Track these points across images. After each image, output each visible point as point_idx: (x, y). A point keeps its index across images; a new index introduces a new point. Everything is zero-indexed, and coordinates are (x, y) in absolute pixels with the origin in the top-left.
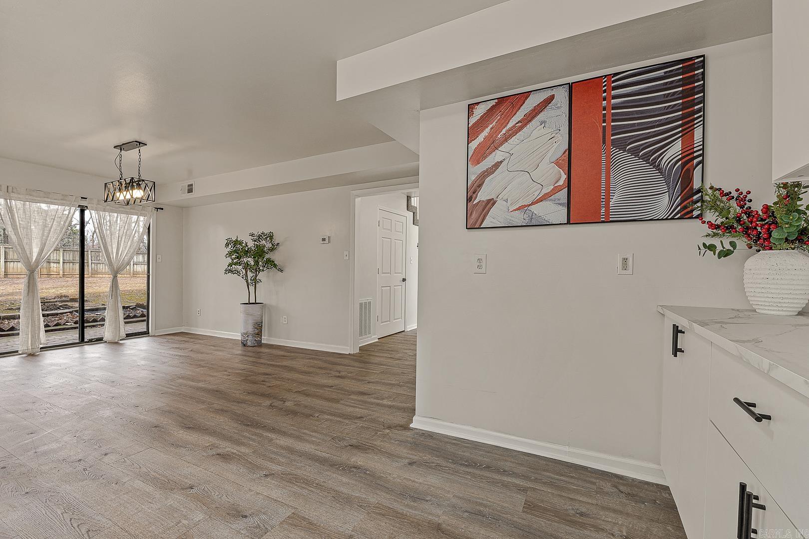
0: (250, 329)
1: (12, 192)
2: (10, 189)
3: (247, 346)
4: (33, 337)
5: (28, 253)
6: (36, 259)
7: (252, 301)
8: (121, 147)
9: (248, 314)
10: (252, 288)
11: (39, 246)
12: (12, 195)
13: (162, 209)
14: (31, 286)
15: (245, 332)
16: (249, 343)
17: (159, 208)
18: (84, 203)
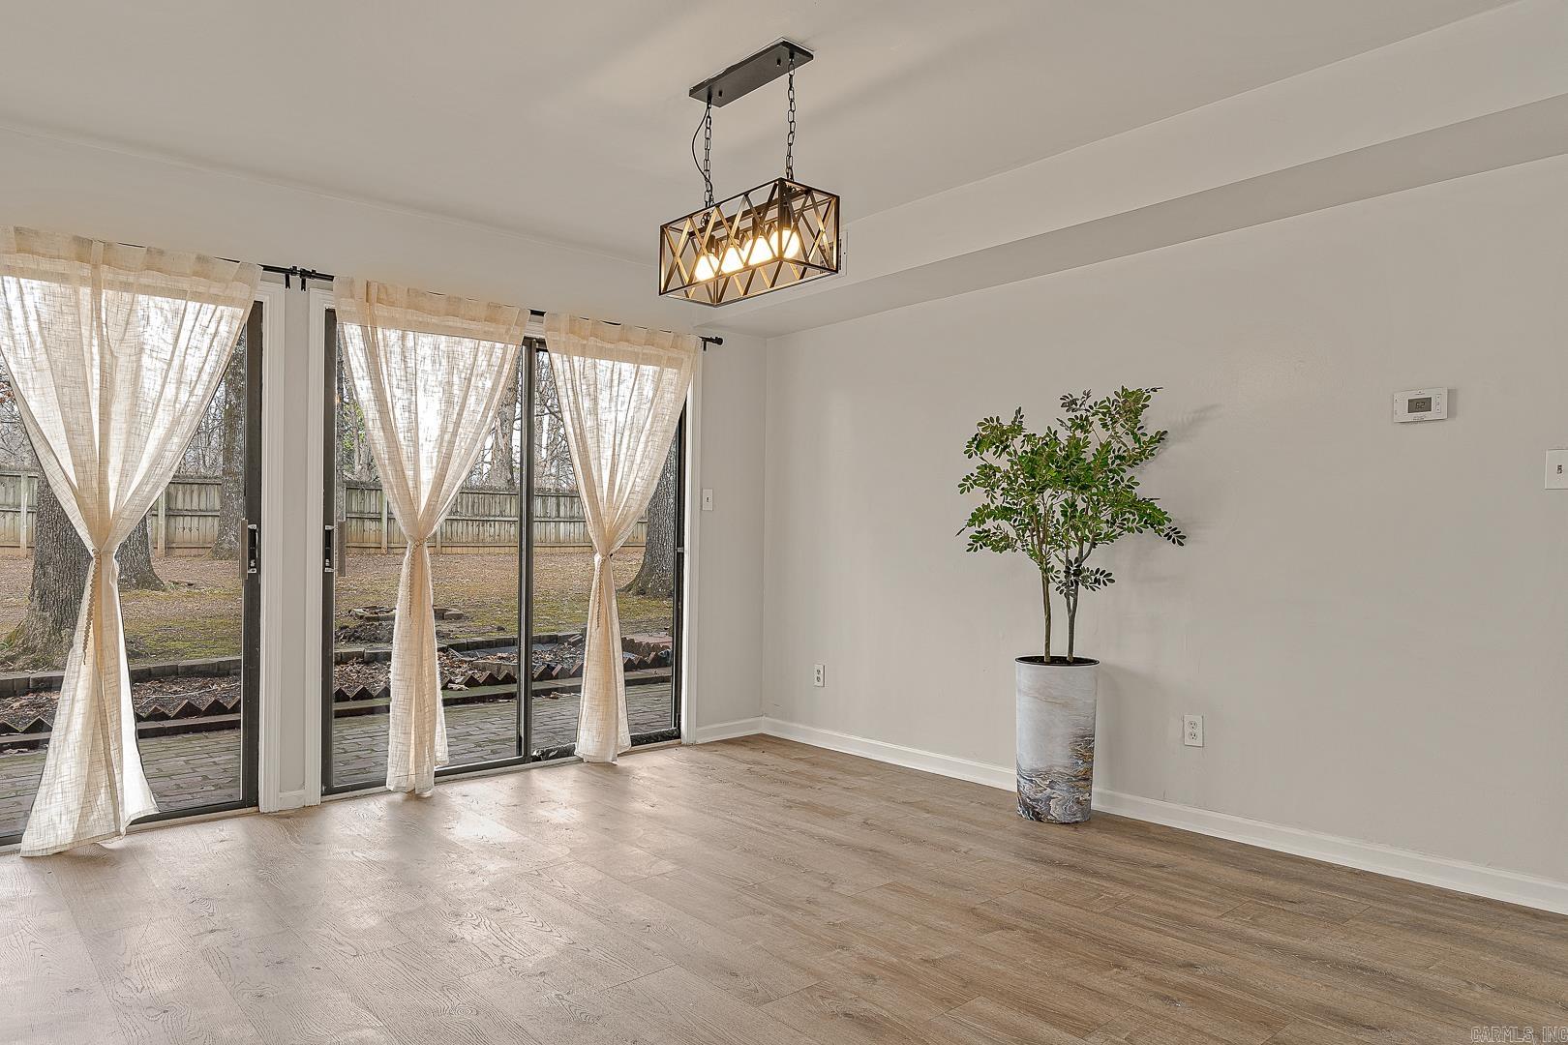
0: (1061, 758)
1: (379, 301)
2: (373, 291)
3: (1050, 822)
4: (420, 743)
5: (411, 484)
6: (428, 504)
7: (1059, 649)
8: (711, 92)
9: (1047, 698)
10: (1058, 602)
11: (434, 464)
12: (381, 310)
13: (719, 341)
14: (417, 588)
15: (1041, 766)
16: (1056, 811)
17: (711, 340)
18: (536, 331)
